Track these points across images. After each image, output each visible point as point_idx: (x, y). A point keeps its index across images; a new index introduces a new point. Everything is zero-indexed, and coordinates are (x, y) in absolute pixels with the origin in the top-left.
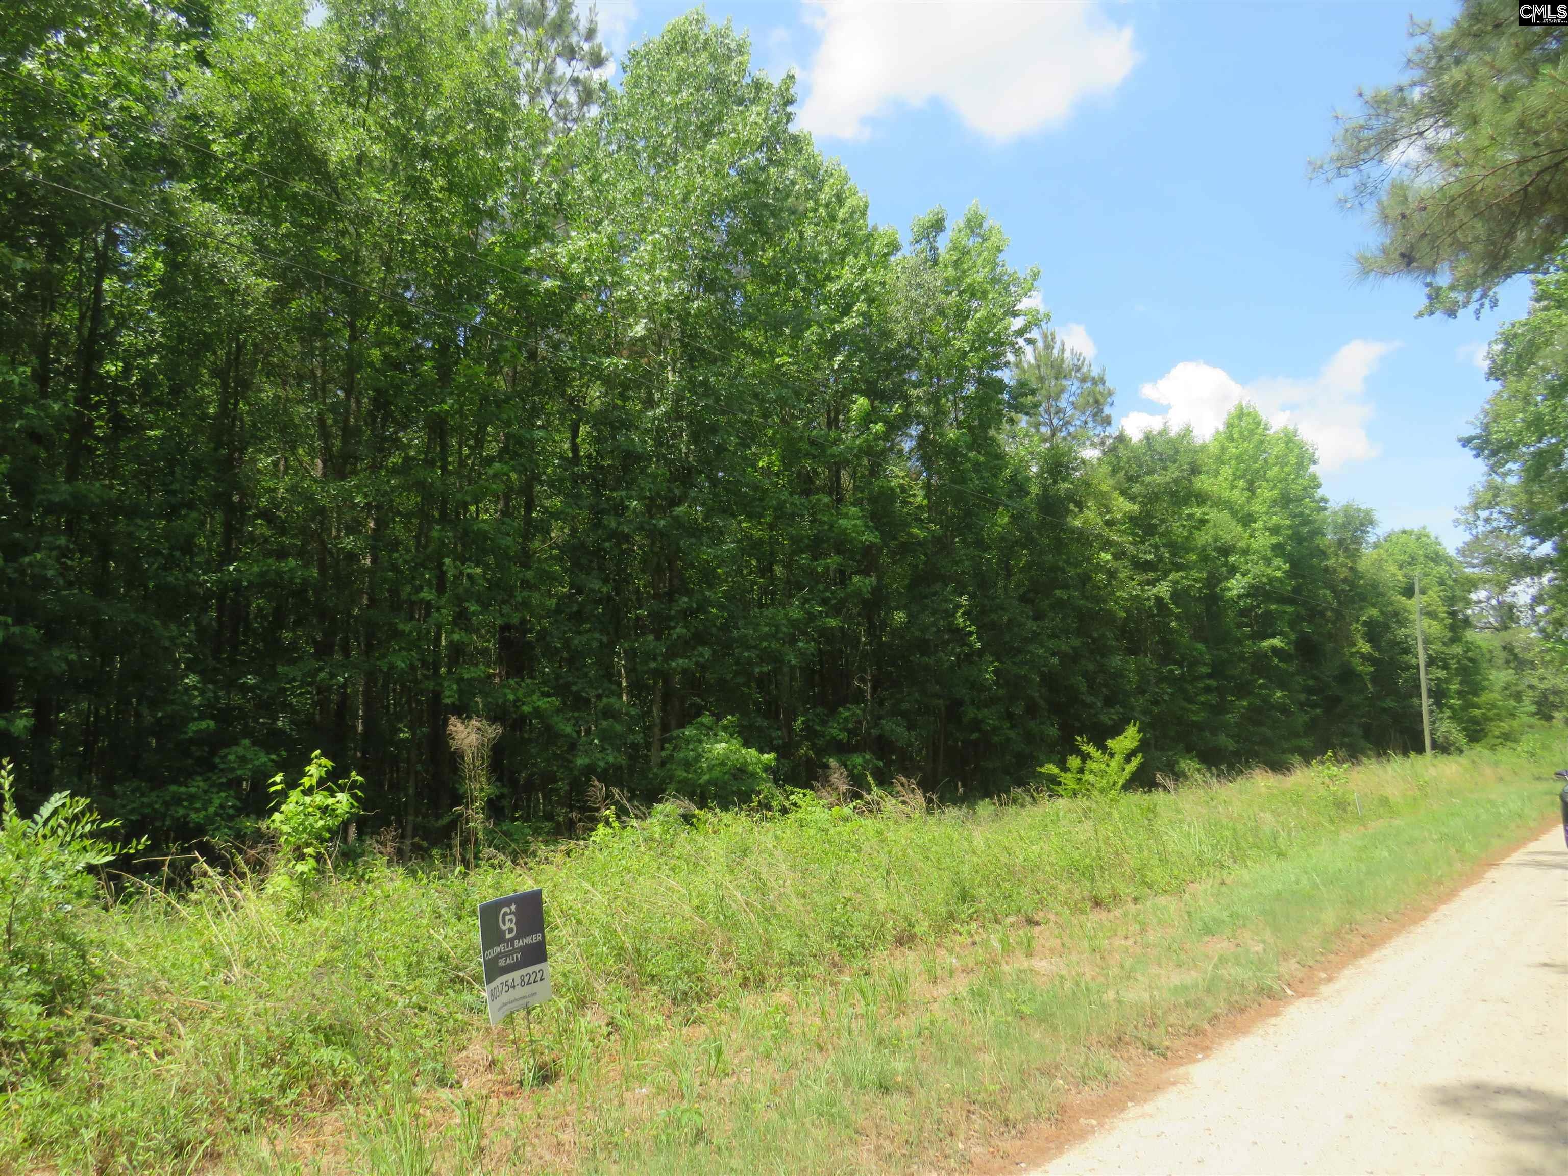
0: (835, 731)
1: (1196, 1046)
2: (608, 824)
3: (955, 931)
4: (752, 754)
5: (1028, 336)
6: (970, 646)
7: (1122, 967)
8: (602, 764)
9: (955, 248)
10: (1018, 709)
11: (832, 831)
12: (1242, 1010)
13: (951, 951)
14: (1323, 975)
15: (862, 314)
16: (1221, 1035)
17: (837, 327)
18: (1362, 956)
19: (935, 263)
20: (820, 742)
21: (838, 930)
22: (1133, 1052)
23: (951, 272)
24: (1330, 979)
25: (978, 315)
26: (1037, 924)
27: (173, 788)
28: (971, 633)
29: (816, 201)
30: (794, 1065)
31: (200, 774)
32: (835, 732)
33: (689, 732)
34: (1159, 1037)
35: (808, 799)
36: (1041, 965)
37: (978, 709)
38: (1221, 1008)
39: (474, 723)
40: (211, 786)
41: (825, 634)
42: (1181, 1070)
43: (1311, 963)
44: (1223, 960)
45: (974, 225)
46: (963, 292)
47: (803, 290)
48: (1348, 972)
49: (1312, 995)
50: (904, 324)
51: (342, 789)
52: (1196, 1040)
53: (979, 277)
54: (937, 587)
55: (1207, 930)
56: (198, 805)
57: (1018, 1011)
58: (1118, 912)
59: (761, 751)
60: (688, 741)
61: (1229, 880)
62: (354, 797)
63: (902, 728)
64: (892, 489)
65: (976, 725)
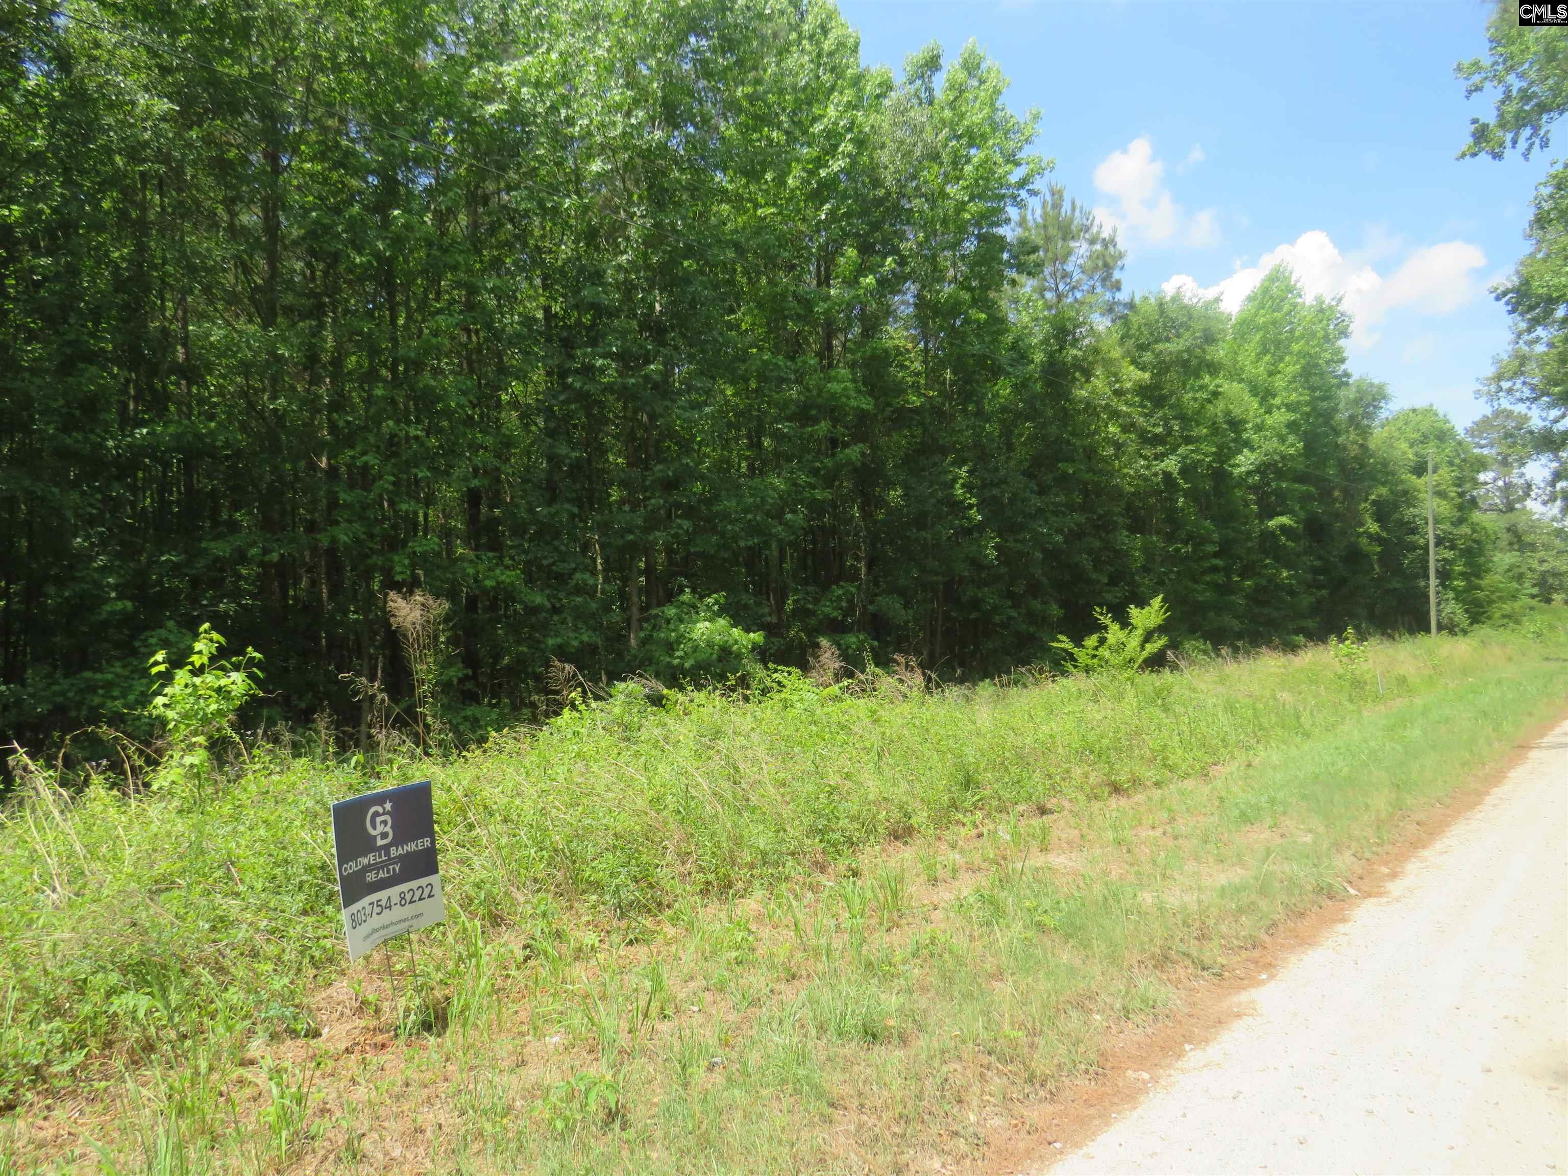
0: (827, 609)
1: (1256, 962)
2: (573, 707)
3: (958, 822)
4: (736, 632)
5: (1031, 187)
6: (969, 519)
7: (1154, 862)
9: (952, 87)
10: (1019, 588)
11: (818, 712)
12: (1302, 915)
13: (953, 847)
14: (1386, 870)
16: (1283, 948)
18: (1424, 847)
19: (931, 104)
20: (813, 621)
21: (821, 823)
22: (1181, 972)
23: (947, 113)
24: (1394, 875)
25: (977, 161)
26: (1050, 812)
27: (87, 674)
28: (971, 506)
29: (800, 33)
30: (756, 1002)
32: (827, 610)
33: (671, 611)
34: (1212, 952)
35: (793, 677)
36: (1058, 860)
37: (978, 587)
38: (1279, 914)
39: (418, 598)
41: (816, 508)
42: (1244, 997)
43: (1368, 855)
44: (1270, 854)
45: (971, 66)
46: (961, 136)
47: (787, 133)
48: (1412, 867)
49: (1380, 895)
51: (237, 668)
52: (1256, 954)
53: (978, 120)
54: (936, 458)
55: (1244, 818)
57: (1039, 924)
58: (1138, 798)
59: (748, 630)
60: (668, 621)
61: (1256, 761)
62: (251, 676)
63: (897, 606)
64: (886, 351)
65: (976, 604)
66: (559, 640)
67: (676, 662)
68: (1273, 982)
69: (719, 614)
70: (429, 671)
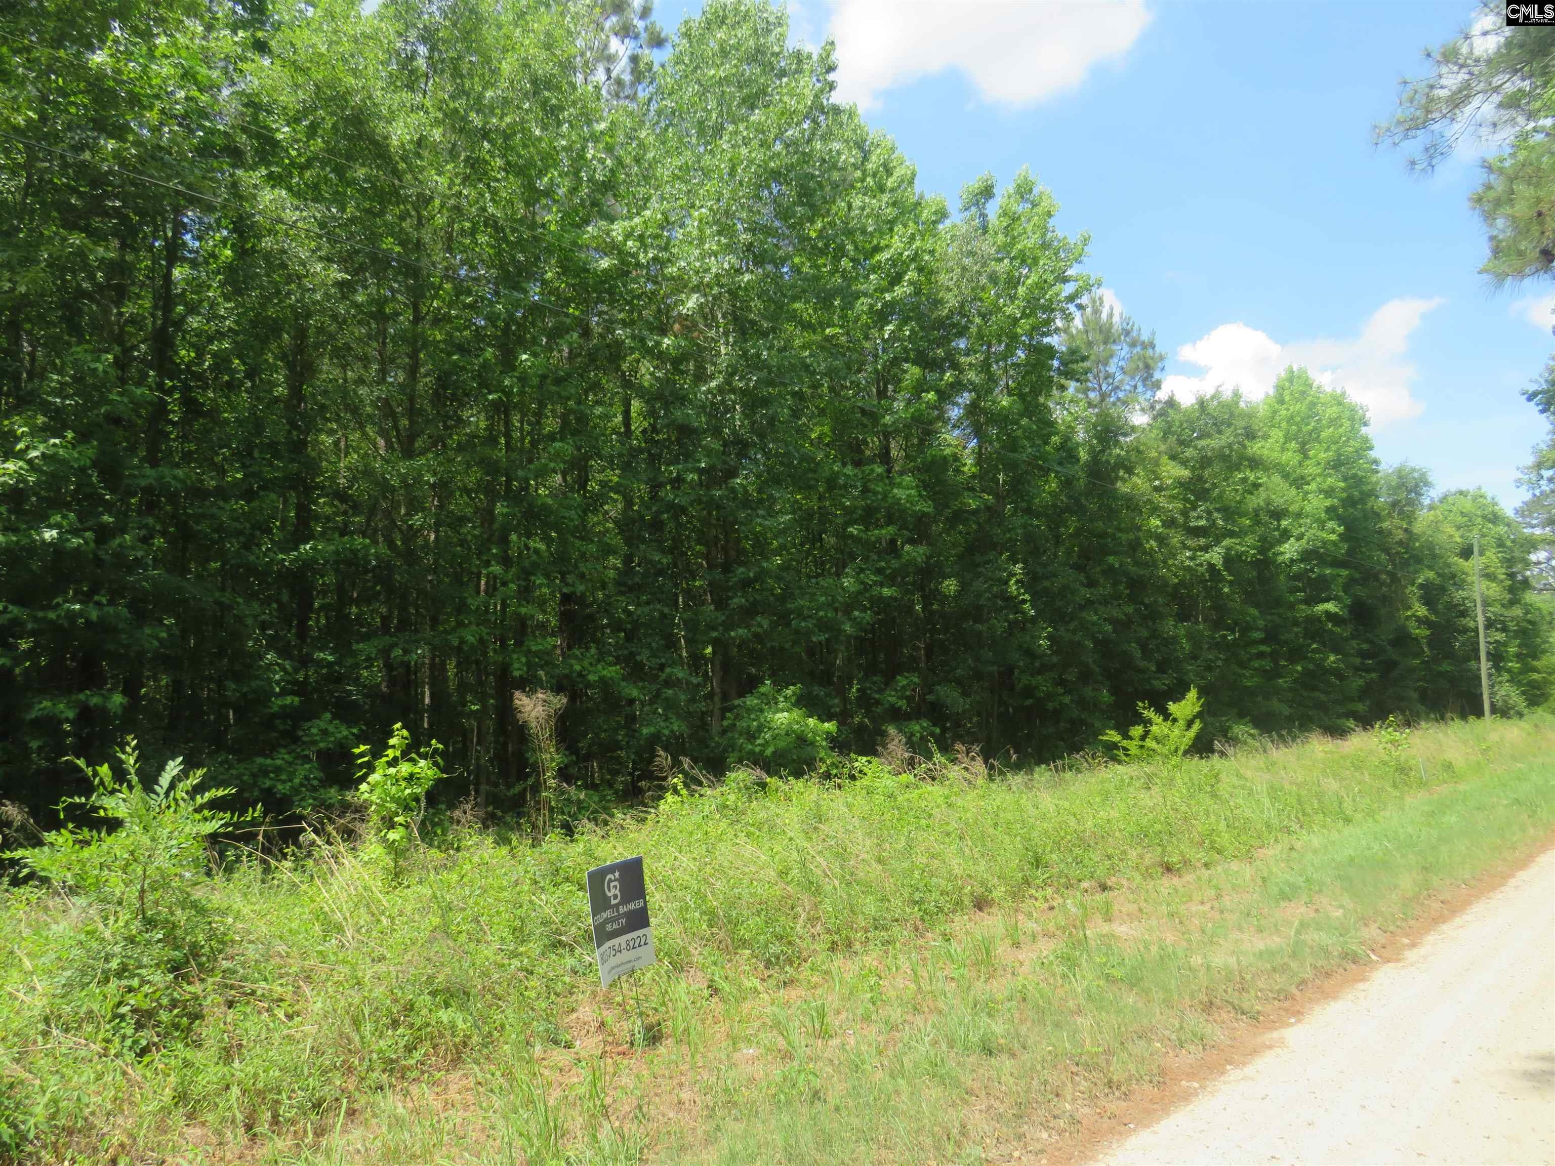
0: (891, 698)
1: (1287, 1010)
2: (676, 792)
3: (1031, 896)
4: (812, 722)
5: (1078, 301)
6: (1023, 613)
7: (1203, 932)
8: (666, 732)
9: (1005, 214)
10: (1071, 676)
11: (900, 799)
12: (1328, 975)
13: (1030, 915)
14: (1406, 941)
15: (911, 283)
16: (1311, 1000)
17: (888, 297)
18: (1444, 922)
19: (985, 229)
20: (878, 709)
21: (917, 896)
22: (1224, 1015)
23: (1001, 238)
24: (1413, 945)
25: (1029, 281)
26: (1111, 889)
27: (260, 760)
28: (1024, 601)
29: (864, 172)
31: (285, 747)
32: (893, 700)
33: (751, 701)
34: (1248, 1001)
35: (872, 766)
36: (1121, 929)
37: (1032, 675)
38: (1308, 974)
39: (541, 695)
40: (296, 758)
41: (880, 604)
42: (1275, 1034)
43: (1392, 928)
44: (1303, 925)
45: (1024, 191)
46: (1014, 258)
47: (853, 260)
48: (1431, 938)
49: (1398, 960)
50: (956, 292)
51: (424, 757)
52: (1287, 1004)
53: (1030, 244)
54: (992, 555)
55: (1284, 896)
56: (284, 777)
57: (1108, 975)
58: (1189, 877)
59: (822, 720)
60: (749, 710)
61: (1298, 845)
62: (437, 764)
63: (955, 695)
64: (945, 458)
65: (1029, 691)
66: (652, 729)
67: (757, 749)
68: (1300, 1026)
69: (796, 705)
70: (552, 760)
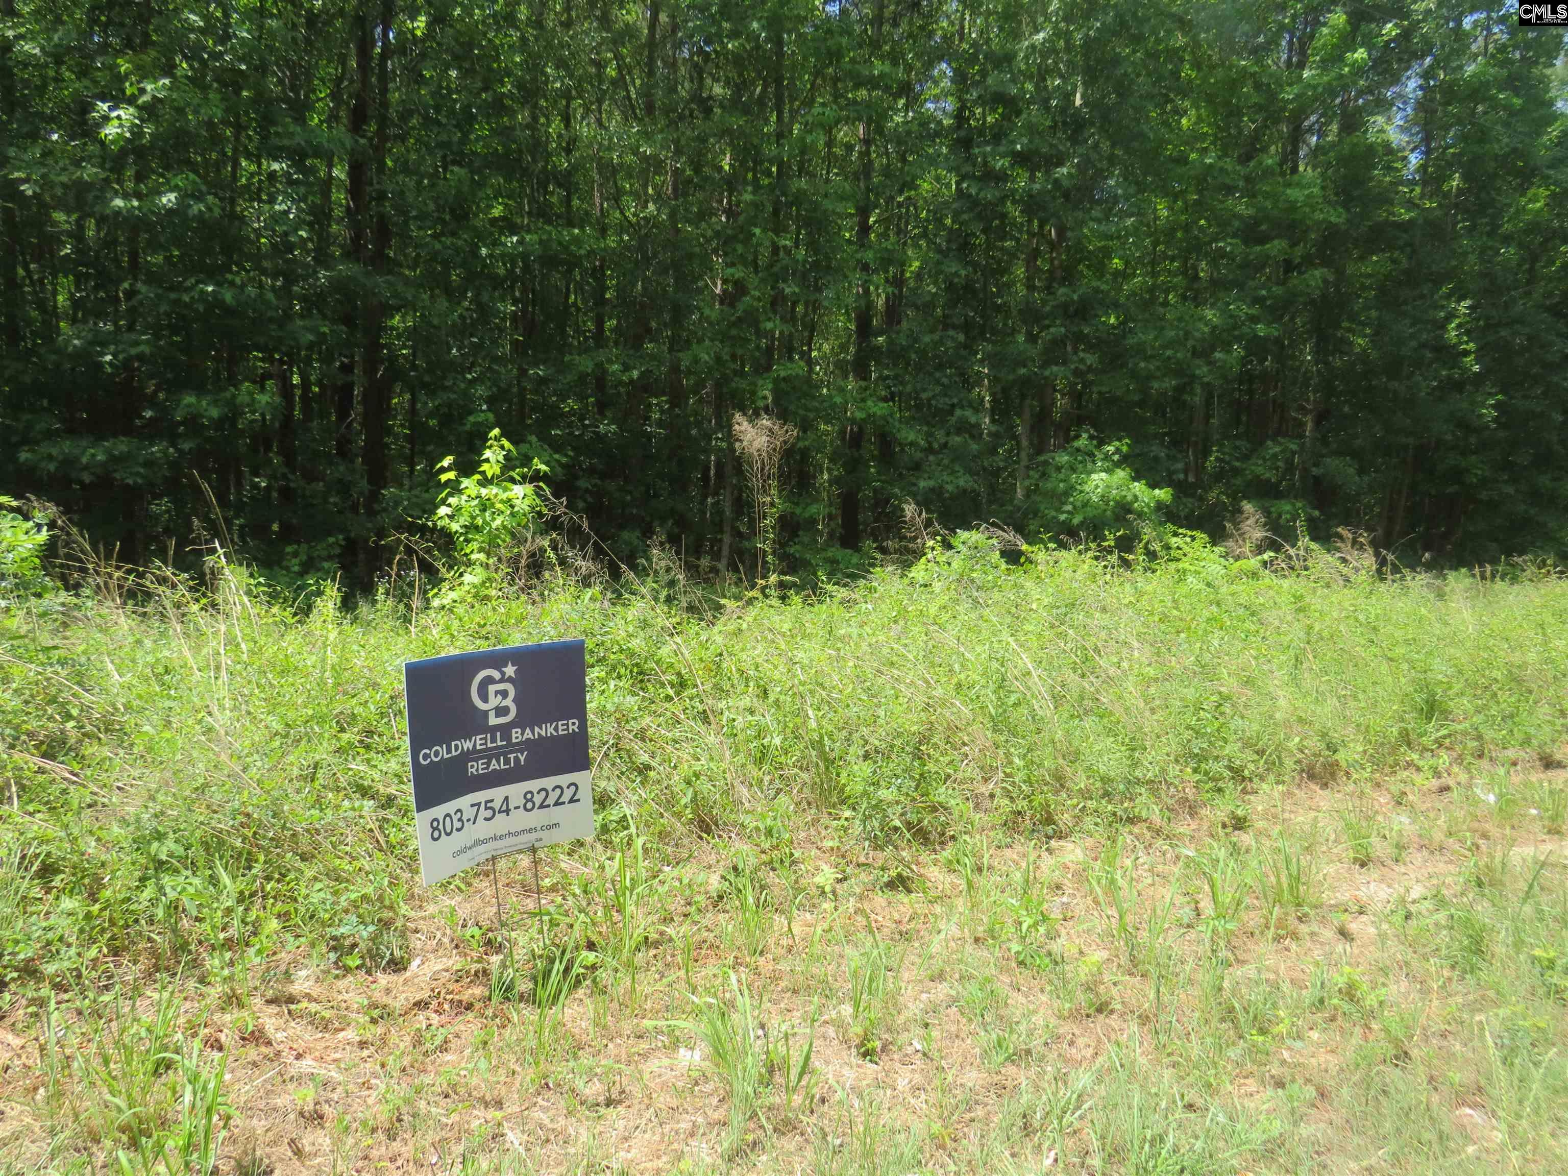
0: (1259, 468)
4: (1138, 487)
6: (1462, 369)
8: (950, 488)
10: (1522, 458)
11: (1224, 590)
13: (1400, 802)
20: (1238, 481)
28: (1466, 353)
32: (1259, 470)
33: (1063, 458)
35: (1196, 544)
37: (1463, 454)
39: (765, 422)
41: (1257, 347)
51: (523, 480)
54: (1425, 289)
59: (1153, 486)
60: (1059, 469)
62: (538, 492)
63: (1351, 471)
64: (1372, 147)
65: (1457, 475)
66: (931, 483)
67: (1063, 517)
69: (1118, 464)
70: (772, 505)
